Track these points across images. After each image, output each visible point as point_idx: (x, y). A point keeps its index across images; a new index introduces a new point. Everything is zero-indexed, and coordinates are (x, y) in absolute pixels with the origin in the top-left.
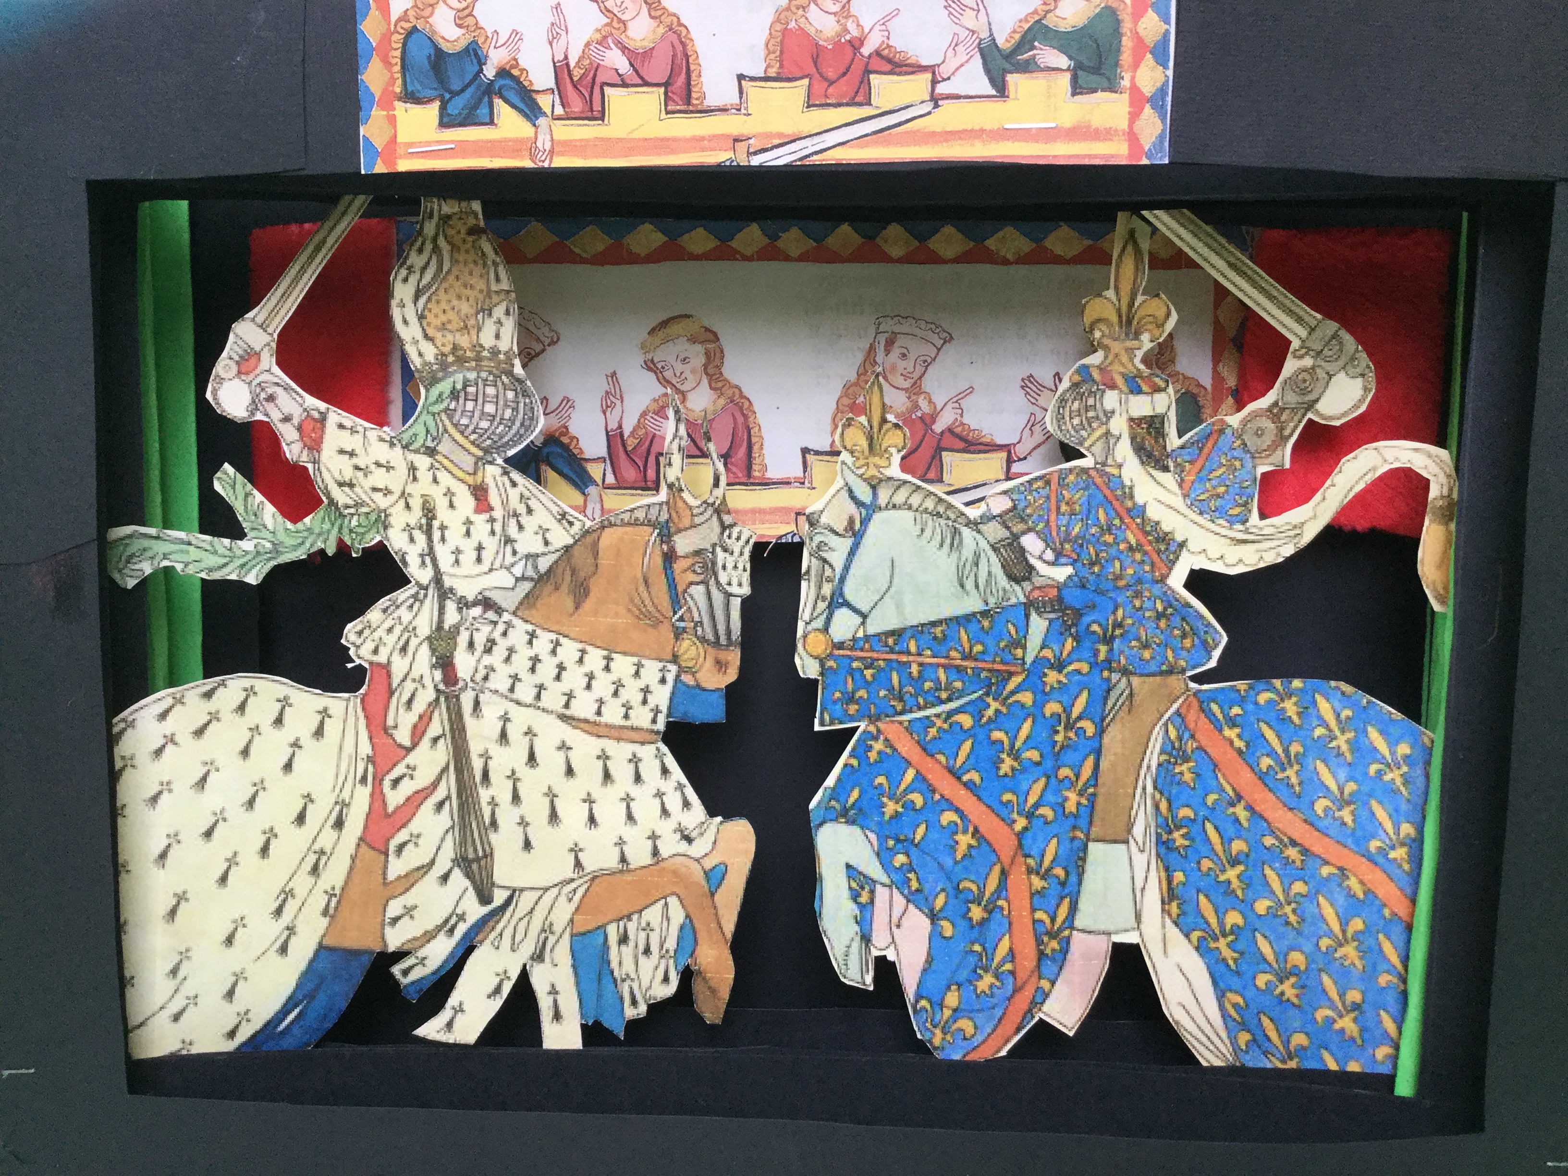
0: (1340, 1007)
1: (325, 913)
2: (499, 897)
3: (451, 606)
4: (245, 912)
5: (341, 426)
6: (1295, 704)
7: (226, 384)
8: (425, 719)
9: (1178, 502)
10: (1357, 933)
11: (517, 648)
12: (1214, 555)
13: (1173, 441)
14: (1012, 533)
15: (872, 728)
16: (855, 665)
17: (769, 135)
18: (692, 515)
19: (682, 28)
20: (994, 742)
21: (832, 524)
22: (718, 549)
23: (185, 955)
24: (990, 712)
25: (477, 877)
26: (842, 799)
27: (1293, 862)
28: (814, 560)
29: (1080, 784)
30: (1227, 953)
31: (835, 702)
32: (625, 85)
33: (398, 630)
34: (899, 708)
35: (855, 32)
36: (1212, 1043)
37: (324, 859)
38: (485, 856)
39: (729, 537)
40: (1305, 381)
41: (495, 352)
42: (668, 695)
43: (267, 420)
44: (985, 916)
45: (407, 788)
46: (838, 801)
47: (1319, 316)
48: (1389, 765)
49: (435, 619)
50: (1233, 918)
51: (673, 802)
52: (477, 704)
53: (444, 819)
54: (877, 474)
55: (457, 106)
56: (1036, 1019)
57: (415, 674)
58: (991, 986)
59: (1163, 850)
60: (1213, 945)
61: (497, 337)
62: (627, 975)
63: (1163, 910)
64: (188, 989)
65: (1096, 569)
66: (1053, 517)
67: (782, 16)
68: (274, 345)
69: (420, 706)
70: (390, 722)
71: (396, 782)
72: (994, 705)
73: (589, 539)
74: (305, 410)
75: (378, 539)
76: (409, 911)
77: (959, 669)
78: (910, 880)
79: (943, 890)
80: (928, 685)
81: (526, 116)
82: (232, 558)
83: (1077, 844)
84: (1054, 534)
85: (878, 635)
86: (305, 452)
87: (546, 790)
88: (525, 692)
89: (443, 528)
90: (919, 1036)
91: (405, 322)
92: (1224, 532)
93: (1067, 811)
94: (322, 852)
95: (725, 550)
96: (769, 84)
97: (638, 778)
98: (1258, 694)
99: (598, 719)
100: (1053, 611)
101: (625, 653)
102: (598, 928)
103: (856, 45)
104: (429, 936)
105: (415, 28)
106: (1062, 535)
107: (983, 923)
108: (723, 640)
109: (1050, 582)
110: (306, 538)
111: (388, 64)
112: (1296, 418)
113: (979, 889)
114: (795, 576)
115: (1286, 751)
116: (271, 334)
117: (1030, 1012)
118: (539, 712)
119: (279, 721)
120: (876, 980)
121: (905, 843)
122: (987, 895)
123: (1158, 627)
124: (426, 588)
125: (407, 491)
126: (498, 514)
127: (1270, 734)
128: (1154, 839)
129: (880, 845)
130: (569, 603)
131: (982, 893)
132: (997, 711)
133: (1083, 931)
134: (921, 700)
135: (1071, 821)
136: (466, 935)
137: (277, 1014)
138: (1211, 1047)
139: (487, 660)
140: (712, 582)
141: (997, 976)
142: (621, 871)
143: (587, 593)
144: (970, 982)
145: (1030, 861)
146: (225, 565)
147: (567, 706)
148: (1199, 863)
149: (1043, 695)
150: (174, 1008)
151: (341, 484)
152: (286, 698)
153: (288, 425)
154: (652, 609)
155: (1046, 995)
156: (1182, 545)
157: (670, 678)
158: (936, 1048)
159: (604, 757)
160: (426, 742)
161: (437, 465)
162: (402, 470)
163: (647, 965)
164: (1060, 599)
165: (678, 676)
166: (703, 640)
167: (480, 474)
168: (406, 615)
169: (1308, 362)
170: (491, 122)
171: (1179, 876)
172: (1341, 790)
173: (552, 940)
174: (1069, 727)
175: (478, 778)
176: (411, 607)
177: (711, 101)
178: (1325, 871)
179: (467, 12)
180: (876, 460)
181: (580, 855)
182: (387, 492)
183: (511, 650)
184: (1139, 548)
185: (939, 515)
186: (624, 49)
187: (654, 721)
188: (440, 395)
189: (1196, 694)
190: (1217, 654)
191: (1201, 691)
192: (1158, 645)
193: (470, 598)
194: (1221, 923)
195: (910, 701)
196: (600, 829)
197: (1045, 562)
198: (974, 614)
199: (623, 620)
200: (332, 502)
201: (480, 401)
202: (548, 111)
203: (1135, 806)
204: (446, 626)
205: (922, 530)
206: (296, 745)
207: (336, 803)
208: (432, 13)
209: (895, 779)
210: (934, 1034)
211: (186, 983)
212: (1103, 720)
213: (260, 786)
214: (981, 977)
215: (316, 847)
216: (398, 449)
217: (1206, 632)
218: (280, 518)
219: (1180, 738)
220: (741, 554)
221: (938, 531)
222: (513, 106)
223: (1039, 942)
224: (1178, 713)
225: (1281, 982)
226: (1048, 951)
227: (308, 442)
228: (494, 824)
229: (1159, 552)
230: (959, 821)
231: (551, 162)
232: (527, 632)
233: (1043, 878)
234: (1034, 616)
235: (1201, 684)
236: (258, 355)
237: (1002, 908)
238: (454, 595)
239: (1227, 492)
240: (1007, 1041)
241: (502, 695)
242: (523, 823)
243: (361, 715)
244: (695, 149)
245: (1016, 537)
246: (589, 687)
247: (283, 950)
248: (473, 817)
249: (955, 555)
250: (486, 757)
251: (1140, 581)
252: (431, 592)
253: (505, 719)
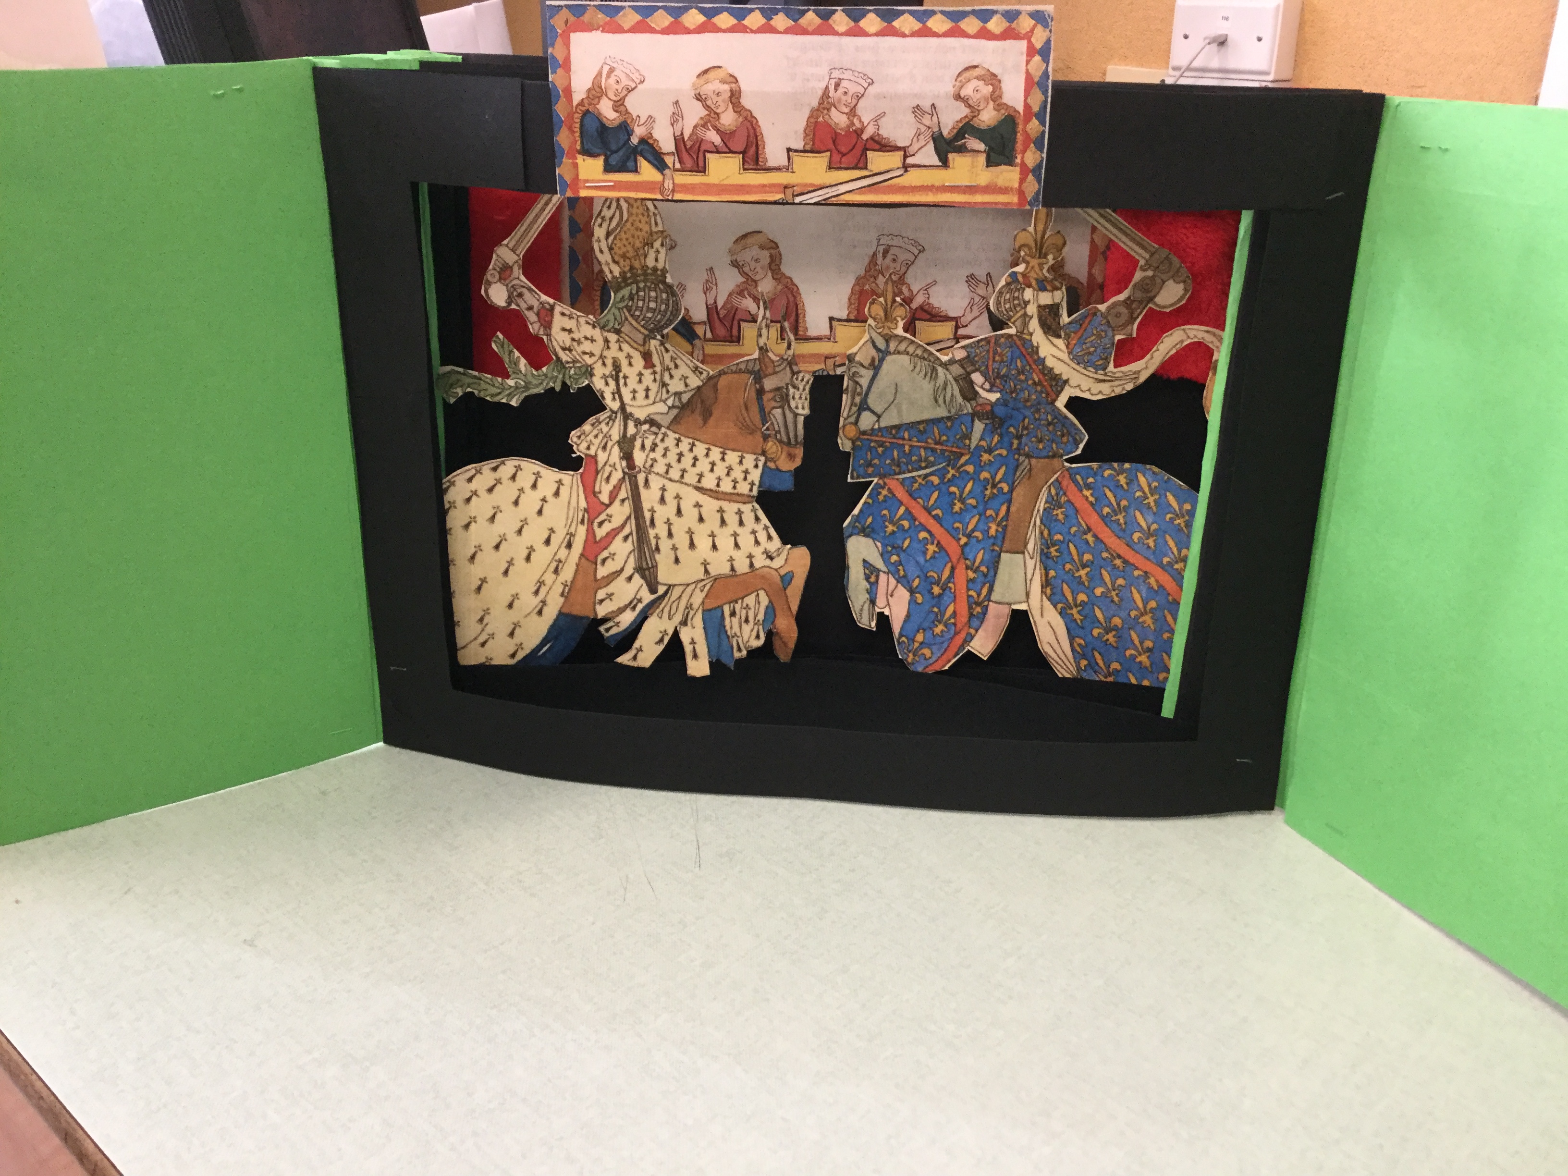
0: (1140, 650)
1: (562, 595)
2: (661, 590)
3: (631, 424)
4: (519, 591)
5: (563, 314)
6: (1125, 478)
7: (493, 286)
8: (617, 489)
9: (1065, 356)
10: (1152, 609)
11: (670, 448)
12: (1084, 388)
13: (1065, 319)
14: (966, 371)
15: (881, 482)
16: (872, 444)
17: (806, 185)
18: (774, 366)
19: (753, 119)
20: (951, 493)
21: (862, 361)
22: (790, 387)
23: (487, 611)
24: (949, 476)
25: (648, 579)
26: (863, 523)
27: (1119, 567)
28: (850, 382)
29: (999, 519)
30: (1077, 617)
31: (860, 466)
32: (718, 152)
33: (601, 436)
34: (897, 470)
35: (858, 125)
36: (1065, 665)
37: (561, 565)
38: (653, 567)
39: (797, 379)
40: (1147, 284)
41: (655, 269)
42: (759, 475)
43: (518, 308)
44: (941, 591)
45: (607, 527)
46: (859, 523)
47: (1156, 246)
48: (1177, 515)
49: (622, 431)
50: (1082, 597)
51: (762, 536)
52: (647, 481)
53: (629, 546)
54: (890, 333)
55: (614, 159)
56: (966, 650)
57: (611, 462)
58: (942, 631)
59: (1044, 558)
60: (1069, 612)
61: (656, 260)
62: (735, 634)
63: (1042, 592)
64: (489, 629)
65: (1014, 395)
66: (990, 363)
67: (815, 113)
68: (520, 262)
69: (614, 481)
70: (597, 489)
71: (601, 524)
72: (952, 472)
73: (712, 382)
74: (541, 303)
75: (587, 382)
76: (610, 596)
77: (933, 450)
78: (899, 570)
79: (918, 577)
80: (914, 458)
81: (658, 169)
82: (503, 389)
83: (995, 553)
84: (991, 373)
85: (886, 427)
86: (542, 330)
87: (687, 530)
88: (675, 474)
89: (625, 377)
90: (900, 657)
91: (601, 252)
92: (1091, 375)
93: (990, 535)
94: (560, 561)
95: (794, 387)
96: (806, 154)
97: (741, 523)
98: (1105, 471)
99: (718, 489)
100: (988, 419)
101: (734, 450)
102: (719, 607)
103: (859, 132)
104: (621, 610)
105: (588, 111)
106: (996, 375)
107: (940, 596)
108: (793, 441)
109: (987, 402)
110: (543, 380)
111: (573, 132)
112: (1141, 307)
113: (938, 576)
114: (840, 392)
115: (1118, 504)
116: (518, 256)
117: (962, 647)
118: (683, 486)
119: (534, 486)
120: (877, 625)
121: (898, 549)
122: (943, 579)
123: (1048, 430)
124: (616, 413)
125: (604, 354)
126: (658, 369)
127: (1109, 494)
128: (1039, 551)
129: (883, 549)
130: (700, 421)
131: (940, 578)
132: (953, 475)
133: (996, 602)
134: (910, 467)
135: (992, 541)
136: (642, 611)
137: (537, 647)
138: (1065, 667)
139: (652, 455)
140: (786, 407)
141: (946, 625)
142: (732, 576)
143: (711, 415)
144: (931, 629)
145: (968, 562)
146: (500, 393)
147: (699, 481)
148: (1064, 566)
149: (980, 467)
150: (481, 639)
151: (564, 349)
152: (538, 473)
153: (531, 311)
154: (749, 423)
155: (972, 637)
156: (1066, 382)
157: (761, 464)
158: (909, 664)
159: (721, 511)
160: (617, 503)
161: (621, 340)
162: (600, 342)
163: (747, 629)
164: (992, 411)
165: (765, 463)
166: (781, 442)
167: (647, 345)
168: (605, 429)
169: (1150, 273)
170: (636, 171)
171: (1052, 573)
172: (1149, 528)
173: (692, 613)
174: (994, 486)
175: (648, 523)
176: (607, 424)
177: (771, 163)
178: (1136, 573)
179: (621, 102)
180: (889, 324)
181: (708, 566)
182: (592, 355)
183: (666, 449)
184: (1040, 383)
185: (924, 359)
186: (718, 131)
187: (751, 490)
188: (623, 297)
189: (1069, 469)
190: (1081, 446)
191: (1071, 468)
192: (1048, 441)
193: (642, 419)
194: (1075, 599)
195: (904, 467)
196: (719, 552)
197: (984, 389)
198: (942, 418)
199: (733, 430)
200: (559, 359)
201: (647, 300)
202: (671, 165)
203: (1029, 533)
204: (628, 436)
205: (915, 367)
206: (544, 500)
207: (567, 534)
208: (599, 102)
209: (893, 513)
210: (908, 656)
211: (488, 627)
212: (1013, 483)
213: (525, 522)
214: (937, 626)
215: (557, 558)
216: (598, 330)
217: (1076, 433)
218: (528, 367)
219: (1057, 494)
220: (804, 389)
221: (924, 368)
222: (649, 161)
223: (970, 608)
224: (1057, 480)
225: (1107, 634)
226: (975, 613)
227: (543, 323)
228: (658, 549)
229: (1051, 386)
230: (929, 538)
231: (673, 196)
232: (676, 439)
233: (975, 572)
234: (977, 422)
235: (1071, 463)
236: (511, 268)
237: (951, 588)
238: (633, 417)
239: (1095, 351)
240: (949, 661)
241: (661, 476)
242: (674, 548)
243: (580, 485)
244: (761, 192)
245: (969, 374)
246: (712, 470)
247: (540, 613)
248: (645, 546)
249: (933, 383)
250: (653, 511)
251: (1039, 403)
252: (619, 415)
253: (663, 489)
